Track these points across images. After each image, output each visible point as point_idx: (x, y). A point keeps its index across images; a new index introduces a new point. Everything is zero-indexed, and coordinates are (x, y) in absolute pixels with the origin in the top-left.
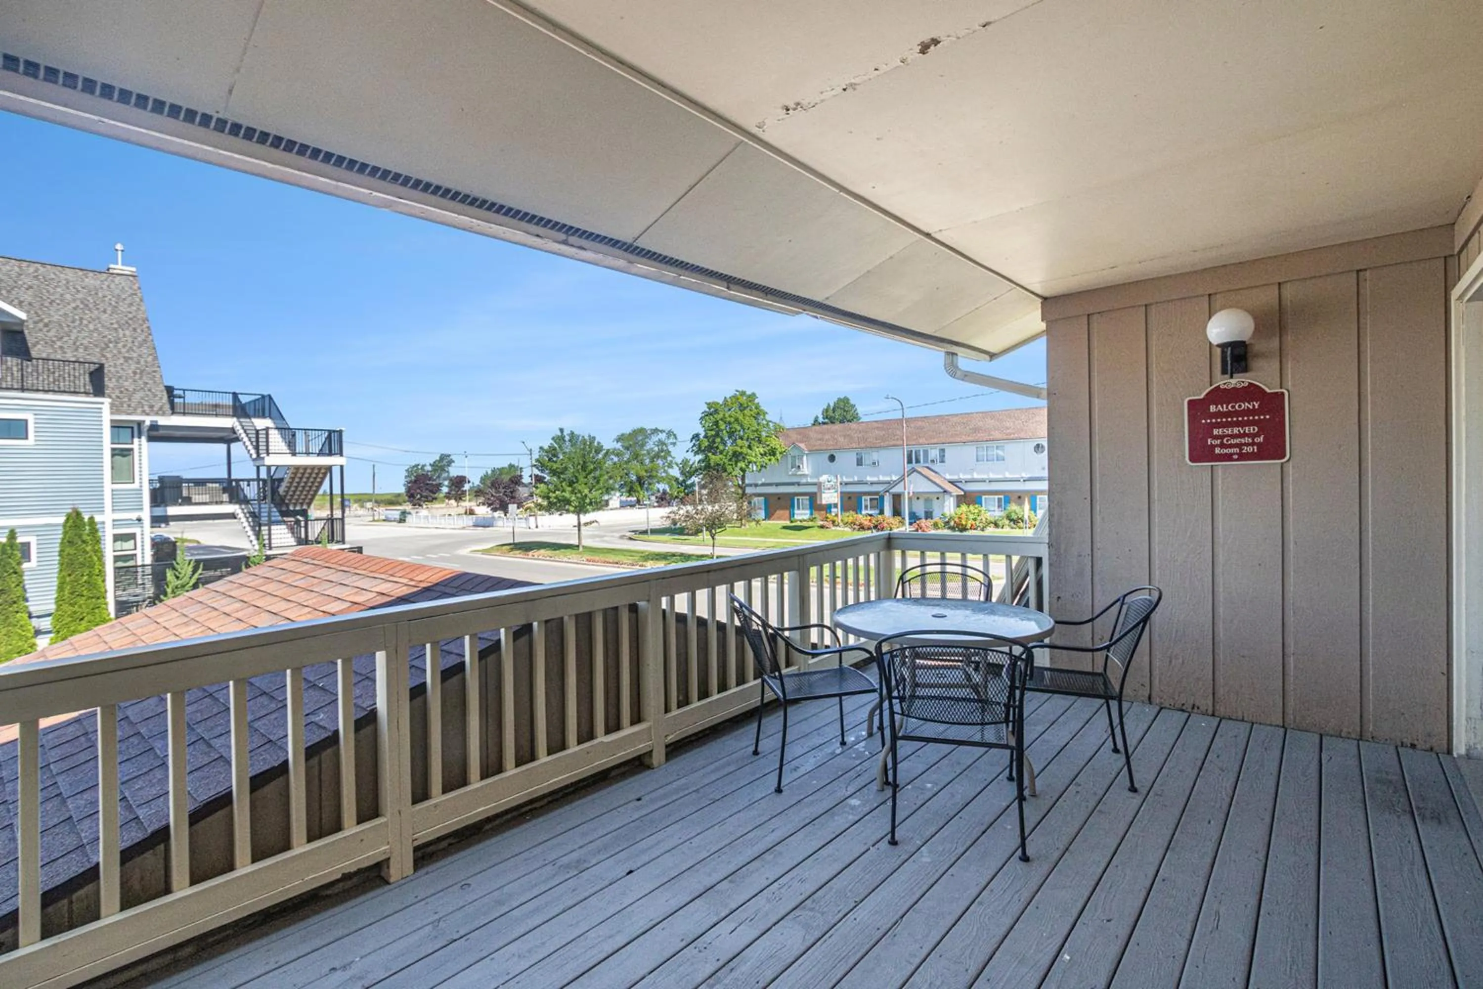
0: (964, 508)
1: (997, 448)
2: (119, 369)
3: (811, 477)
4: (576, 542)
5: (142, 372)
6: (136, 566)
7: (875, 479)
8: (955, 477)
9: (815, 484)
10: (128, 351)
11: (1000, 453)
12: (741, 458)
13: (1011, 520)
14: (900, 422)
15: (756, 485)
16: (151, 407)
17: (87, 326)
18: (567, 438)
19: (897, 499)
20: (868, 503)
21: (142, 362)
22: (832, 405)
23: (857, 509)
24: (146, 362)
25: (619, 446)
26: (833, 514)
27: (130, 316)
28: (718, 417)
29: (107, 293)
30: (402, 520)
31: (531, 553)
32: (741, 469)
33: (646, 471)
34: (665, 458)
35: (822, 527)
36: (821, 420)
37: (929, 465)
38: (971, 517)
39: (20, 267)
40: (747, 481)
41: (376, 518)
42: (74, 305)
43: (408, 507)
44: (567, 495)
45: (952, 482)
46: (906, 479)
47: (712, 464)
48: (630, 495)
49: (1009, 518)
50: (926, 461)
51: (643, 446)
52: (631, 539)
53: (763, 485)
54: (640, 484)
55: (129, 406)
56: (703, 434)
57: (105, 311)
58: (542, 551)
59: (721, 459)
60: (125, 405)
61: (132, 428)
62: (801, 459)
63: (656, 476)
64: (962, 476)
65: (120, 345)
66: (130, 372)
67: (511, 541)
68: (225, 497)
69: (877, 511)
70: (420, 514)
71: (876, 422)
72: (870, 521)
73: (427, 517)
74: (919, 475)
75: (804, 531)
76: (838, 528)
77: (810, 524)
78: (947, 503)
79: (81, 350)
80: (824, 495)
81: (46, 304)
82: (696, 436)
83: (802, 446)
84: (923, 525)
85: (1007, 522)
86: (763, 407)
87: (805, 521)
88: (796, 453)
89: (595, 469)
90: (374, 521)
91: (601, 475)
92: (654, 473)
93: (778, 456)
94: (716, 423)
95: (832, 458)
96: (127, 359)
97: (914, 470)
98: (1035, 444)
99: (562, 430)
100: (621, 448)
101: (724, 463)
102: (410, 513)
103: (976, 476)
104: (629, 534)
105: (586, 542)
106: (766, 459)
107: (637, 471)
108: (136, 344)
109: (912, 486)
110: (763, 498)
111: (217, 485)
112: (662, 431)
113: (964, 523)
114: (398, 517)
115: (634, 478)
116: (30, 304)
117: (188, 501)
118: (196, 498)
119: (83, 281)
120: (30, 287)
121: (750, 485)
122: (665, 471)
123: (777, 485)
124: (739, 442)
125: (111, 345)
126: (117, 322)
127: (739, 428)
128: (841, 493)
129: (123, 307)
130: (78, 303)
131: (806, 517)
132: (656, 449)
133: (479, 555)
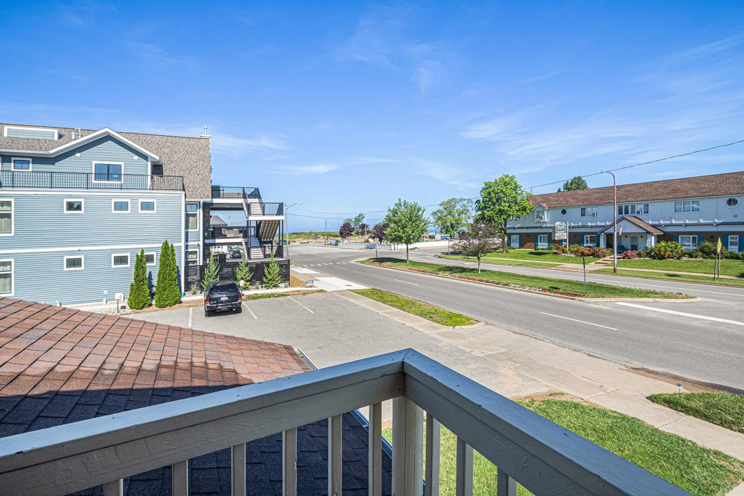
0: (663, 244)
1: (693, 202)
2: (195, 179)
3: (550, 223)
4: (405, 258)
5: (203, 179)
6: (197, 266)
7: (594, 224)
8: (657, 223)
9: (551, 228)
10: (199, 171)
11: (695, 206)
12: (504, 213)
13: (704, 253)
14: (613, 188)
15: (514, 228)
16: (204, 195)
17: (186, 161)
18: (402, 204)
19: (610, 237)
20: (589, 239)
21: (204, 176)
22: (570, 181)
23: (581, 242)
24: (206, 175)
25: (441, 208)
26: (563, 246)
27: (203, 156)
28: (491, 190)
29: (196, 147)
30: (336, 245)
31: (383, 264)
32: (504, 219)
33: (456, 221)
34: (466, 214)
35: (555, 253)
36: (562, 190)
37: (636, 215)
38: (669, 249)
39: (167, 139)
40: (508, 226)
41: (327, 243)
42: (183, 153)
43: (339, 239)
44: (401, 234)
45: (654, 226)
46: (616, 225)
47: (486, 217)
48: (446, 233)
49: (702, 250)
50: (633, 212)
51: (454, 207)
52: (440, 257)
53: (519, 228)
54: (452, 227)
55: (195, 195)
56: (481, 199)
57: (194, 155)
58: (389, 263)
59: (491, 214)
60: (194, 195)
61: (197, 204)
62: (543, 212)
63: (461, 223)
64: (662, 222)
65: (197, 169)
66: (199, 180)
67: (376, 257)
68: (241, 235)
69: (595, 245)
70: (344, 242)
71: (597, 189)
72: (589, 250)
73: (346, 244)
74: (626, 221)
75: (543, 256)
76: (566, 255)
77: (548, 251)
78: (649, 240)
79: (182, 172)
80: (556, 235)
81: (173, 153)
82: (478, 202)
83: (544, 205)
84: (629, 254)
85: (700, 254)
86: (519, 183)
87: (544, 249)
88: (540, 209)
89: (416, 220)
90: (325, 245)
91: (420, 223)
92: (460, 222)
93: (528, 211)
94: (489, 194)
95: (564, 212)
96: (198, 174)
97: (623, 219)
98: (728, 199)
99: (400, 200)
100: (443, 209)
101: (493, 216)
102: (340, 241)
103: (674, 222)
104: (439, 254)
105: (411, 258)
106: (519, 213)
107: (450, 221)
108: (203, 168)
109: (621, 229)
110: (518, 236)
111: (237, 229)
112: (465, 200)
113: (663, 254)
114: (334, 243)
115: (449, 224)
116: (167, 154)
117: (225, 237)
118: (228, 235)
119: (188, 142)
120: (169, 147)
121: (510, 228)
122: (466, 221)
123: (527, 228)
124: (503, 204)
125: (194, 169)
126: (198, 159)
127: (503, 196)
128: (569, 233)
129: (202, 152)
130: (185, 152)
131: (545, 247)
132: (461, 209)
133: (359, 264)
